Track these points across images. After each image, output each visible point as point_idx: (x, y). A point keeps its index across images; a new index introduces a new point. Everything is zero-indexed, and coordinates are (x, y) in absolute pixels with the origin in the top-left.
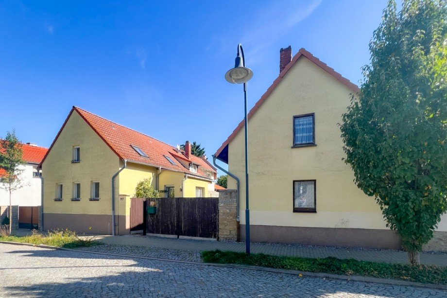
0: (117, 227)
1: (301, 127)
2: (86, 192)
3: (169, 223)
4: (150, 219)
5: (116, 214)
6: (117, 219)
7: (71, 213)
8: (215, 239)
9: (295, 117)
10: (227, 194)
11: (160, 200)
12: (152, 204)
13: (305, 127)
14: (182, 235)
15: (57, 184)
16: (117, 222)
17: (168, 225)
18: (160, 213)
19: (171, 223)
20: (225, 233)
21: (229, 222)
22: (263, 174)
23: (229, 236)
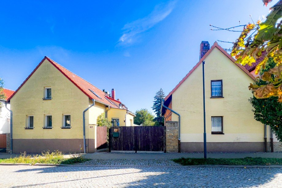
0: (87, 148)
1: (215, 87)
2: (58, 122)
3: (129, 143)
4: (113, 140)
5: (87, 138)
6: (87, 141)
7: (42, 138)
8: (163, 152)
9: (212, 81)
10: (172, 124)
11: (122, 128)
12: (115, 130)
13: (217, 87)
14: (139, 150)
15: (27, 115)
16: (87, 144)
17: (128, 144)
18: (122, 137)
19: (131, 143)
20: (170, 148)
21: (173, 141)
22: (194, 112)
23: (173, 150)
